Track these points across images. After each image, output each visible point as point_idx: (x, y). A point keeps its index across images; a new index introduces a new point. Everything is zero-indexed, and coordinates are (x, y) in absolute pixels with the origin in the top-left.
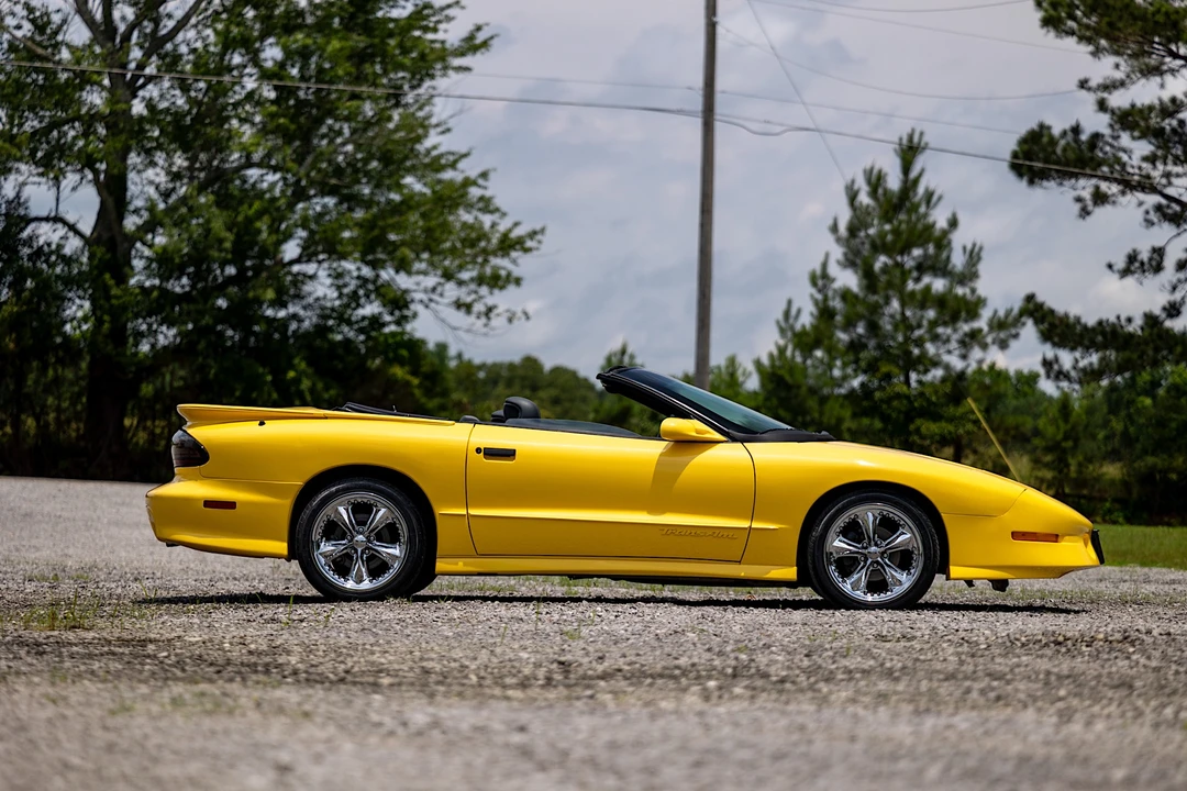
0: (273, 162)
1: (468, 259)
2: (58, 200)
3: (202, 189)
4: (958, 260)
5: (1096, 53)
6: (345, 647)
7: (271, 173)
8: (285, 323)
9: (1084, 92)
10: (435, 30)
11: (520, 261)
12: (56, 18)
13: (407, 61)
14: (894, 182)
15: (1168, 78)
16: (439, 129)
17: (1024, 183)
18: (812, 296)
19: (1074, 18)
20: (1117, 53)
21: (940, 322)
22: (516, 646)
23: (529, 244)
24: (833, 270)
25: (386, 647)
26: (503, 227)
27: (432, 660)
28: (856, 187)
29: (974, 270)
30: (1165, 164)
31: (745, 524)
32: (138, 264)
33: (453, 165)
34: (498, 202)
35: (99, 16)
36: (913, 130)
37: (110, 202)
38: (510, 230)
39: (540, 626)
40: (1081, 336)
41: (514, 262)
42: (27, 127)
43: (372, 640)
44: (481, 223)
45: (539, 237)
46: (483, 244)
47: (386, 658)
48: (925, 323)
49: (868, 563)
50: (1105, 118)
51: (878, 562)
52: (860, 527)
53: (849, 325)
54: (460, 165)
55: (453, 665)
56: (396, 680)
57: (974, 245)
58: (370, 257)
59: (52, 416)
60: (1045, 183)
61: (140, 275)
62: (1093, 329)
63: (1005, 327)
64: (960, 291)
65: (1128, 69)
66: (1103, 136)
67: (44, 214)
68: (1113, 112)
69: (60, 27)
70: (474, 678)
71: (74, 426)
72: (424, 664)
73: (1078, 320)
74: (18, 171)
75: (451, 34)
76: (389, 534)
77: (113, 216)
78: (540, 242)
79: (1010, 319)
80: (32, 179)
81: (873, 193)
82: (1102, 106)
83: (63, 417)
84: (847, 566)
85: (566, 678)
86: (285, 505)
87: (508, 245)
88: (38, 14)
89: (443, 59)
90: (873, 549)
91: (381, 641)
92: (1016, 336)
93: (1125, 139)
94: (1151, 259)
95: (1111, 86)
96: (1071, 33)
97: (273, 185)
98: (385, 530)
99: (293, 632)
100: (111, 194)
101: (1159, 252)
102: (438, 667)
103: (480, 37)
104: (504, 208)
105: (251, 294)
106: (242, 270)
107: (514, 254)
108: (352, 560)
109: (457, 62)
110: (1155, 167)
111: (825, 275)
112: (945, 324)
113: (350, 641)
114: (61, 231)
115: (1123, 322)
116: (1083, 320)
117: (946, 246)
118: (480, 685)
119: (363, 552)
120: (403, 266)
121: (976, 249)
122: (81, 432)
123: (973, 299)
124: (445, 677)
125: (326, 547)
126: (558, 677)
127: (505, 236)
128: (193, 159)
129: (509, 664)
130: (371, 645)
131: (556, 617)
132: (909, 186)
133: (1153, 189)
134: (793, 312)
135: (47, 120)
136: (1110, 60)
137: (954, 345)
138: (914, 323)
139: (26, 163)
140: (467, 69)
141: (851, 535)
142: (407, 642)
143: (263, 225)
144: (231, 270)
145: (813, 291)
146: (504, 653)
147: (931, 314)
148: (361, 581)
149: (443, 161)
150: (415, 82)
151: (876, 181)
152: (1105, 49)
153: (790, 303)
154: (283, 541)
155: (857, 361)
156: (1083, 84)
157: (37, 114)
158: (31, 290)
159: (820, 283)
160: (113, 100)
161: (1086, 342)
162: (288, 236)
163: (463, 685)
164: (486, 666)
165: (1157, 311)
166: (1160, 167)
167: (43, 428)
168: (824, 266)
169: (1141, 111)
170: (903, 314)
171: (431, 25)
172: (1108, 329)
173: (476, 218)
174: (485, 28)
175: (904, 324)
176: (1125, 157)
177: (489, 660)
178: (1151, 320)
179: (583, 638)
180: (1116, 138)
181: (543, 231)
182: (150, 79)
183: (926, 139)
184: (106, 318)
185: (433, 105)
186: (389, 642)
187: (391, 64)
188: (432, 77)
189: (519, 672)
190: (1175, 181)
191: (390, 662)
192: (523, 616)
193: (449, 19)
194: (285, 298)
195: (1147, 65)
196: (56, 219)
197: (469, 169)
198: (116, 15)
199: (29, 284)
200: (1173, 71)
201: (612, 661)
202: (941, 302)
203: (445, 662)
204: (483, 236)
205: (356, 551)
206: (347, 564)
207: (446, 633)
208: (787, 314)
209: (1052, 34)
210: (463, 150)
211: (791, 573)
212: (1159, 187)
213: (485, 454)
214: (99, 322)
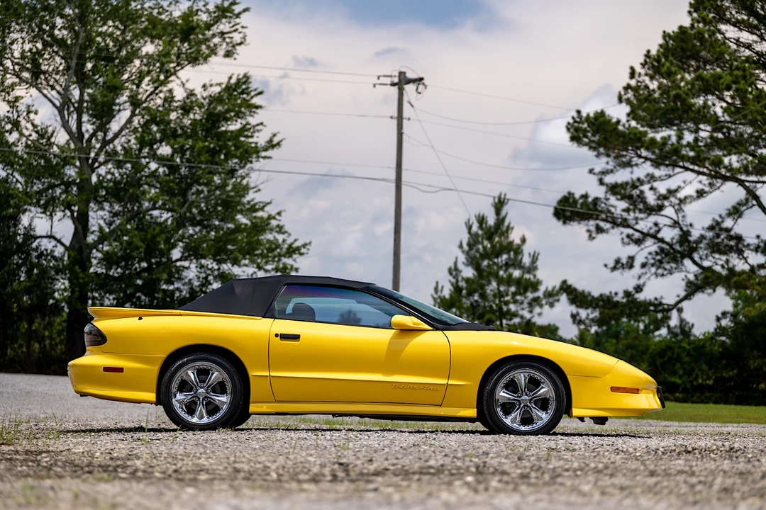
0: (167, 207)
1: (270, 259)
2: (52, 227)
3: (128, 221)
4: (526, 260)
5: (598, 156)
6: (180, 455)
7: (166, 212)
8: (173, 292)
9: (592, 176)
10: (252, 137)
11: (297, 260)
12: (50, 130)
13: (238, 154)
14: (491, 221)
15: (635, 168)
16: (254, 190)
17: (561, 223)
18: (450, 281)
19: (587, 137)
20: (608, 156)
21: (518, 293)
22: (304, 454)
23: (303, 250)
24: (460, 266)
25: (211, 455)
26: (289, 241)
27: (243, 462)
28: (471, 223)
29: (535, 265)
30: (634, 212)
31: (444, 382)
32: (94, 262)
33: (262, 209)
34: (286, 228)
35: (74, 128)
36: (501, 193)
37: (80, 228)
38: (293, 243)
39: (319, 442)
40: (591, 301)
41: (295, 260)
42: (35, 188)
43: (202, 450)
44: (277, 240)
45: (308, 247)
46: (278, 250)
47: (208, 462)
48: (510, 293)
49: (522, 406)
50: (603, 189)
51: (527, 406)
52: (516, 383)
53: (470, 294)
54: (266, 209)
55: (258, 466)
56: (212, 477)
57: (535, 253)
58: (218, 257)
59: (48, 342)
60: (572, 223)
61: (96, 268)
62: (597, 299)
63: (551, 296)
64: (527, 276)
65: (614, 164)
66: (600, 199)
67: (44, 234)
68: (607, 185)
69: (52, 135)
70: (274, 475)
71: (59, 347)
72: (237, 465)
73: (589, 294)
74: (30, 211)
75: (260, 139)
76: (220, 388)
77: (82, 235)
78: (308, 249)
79: (555, 292)
80: (37, 215)
81: (481, 227)
82: (601, 182)
83: (53, 343)
84: (508, 408)
85: (348, 475)
86: (155, 369)
87: (292, 251)
88: (39, 128)
89: (257, 152)
90: (525, 397)
91: (208, 451)
92: (558, 300)
93: (613, 200)
94: (627, 262)
95: (605, 173)
96: (586, 144)
97: (166, 220)
98: (218, 385)
99: (148, 446)
100: (80, 223)
101: (632, 259)
102: (246, 468)
103: (276, 140)
104: (289, 231)
105: (154, 277)
106: (150, 264)
107: (295, 256)
108: (197, 405)
109: (263, 154)
110: (629, 215)
111: (456, 269)
112: (520, 294)
113: (186, 451)
114: (54, 243)
115: (613, 295)
116: (592, 294)
117: (520, 253)
118: (280, 480)
119: (203, 400)
120: (236, 262)
121: (536, 254)
122: (63, 350)
123: (535, 280)
124: (252, 475)
125: (180, 396)
126: (341, 474)
127: (290, 246)
128: (125, 207)
129: (301, 465)
130: (201, 454)
131: (329, 438)
132: (500, 222)
133: (628, 226)
134: (440, 288)
135: (46, 184)
136: (604, 159)
137: (525, 305)
138: (504, 294)
139: (35, 206)
140: (270, 158)
141: (511, 388)
142: (226, 452)
143: (161, 239)
144: (144, 265)
145: (451, 278)
146: (296, 458)
147: (513, 289)
148: (202, 418)
149: (257, 207)
150: (242, 165)
151: (482, 220)
152: (602, 154)
153: (437, 283)
154: (153, 392)
155: (473, 314)
156: (591, 171)
157: (40, 181)
158: (36, 275)
159: (454, 273)
160: (80, 173)
161: (594, 306)
162: (174, 246)
163: (265, 480)
164: (284, 467)
165: (631, 289)
166: (632, 214)
167: (43, 349)
168: (456, 263)
169: (622, 185)
170: (498, 289)
171: (250, 134)
172: (605, 299)
173: (274, 237)
174: (278, 135)
175: (500, 295)
176: (613, 210)
177: (286, 462)
178: (627, 294)
179: (351, 449)
180: (607, 199)
181: (310, 243)
182: (101, 164)
183: (508, 197)
184: (77, 289)
185: (250, 177)
186: (213, 452)
187: (229, 156)
188: (251, 162)
189: (309, 470)
190: (640, 222)
191: (211, 464)
192: (306, 436)
193: (258, 131)
194: (173, 279)
195: (623, 162)
196: (51, 237)
197: (270, 210)
198: (84, 129)
199: (35, 271)
200: (637, 165)
201: (380, 464)
202: (518, 282)
203: (252, 464)
204: (278, 246)
205: (199, 400)
206: (193, 407)
207: (254, 446)
208: (436, 289)
209: (576, 145)
210: (268, 201)
211: (472, 413)
212: (632, 225)
213: (281, 337)
214: (73, 292)
